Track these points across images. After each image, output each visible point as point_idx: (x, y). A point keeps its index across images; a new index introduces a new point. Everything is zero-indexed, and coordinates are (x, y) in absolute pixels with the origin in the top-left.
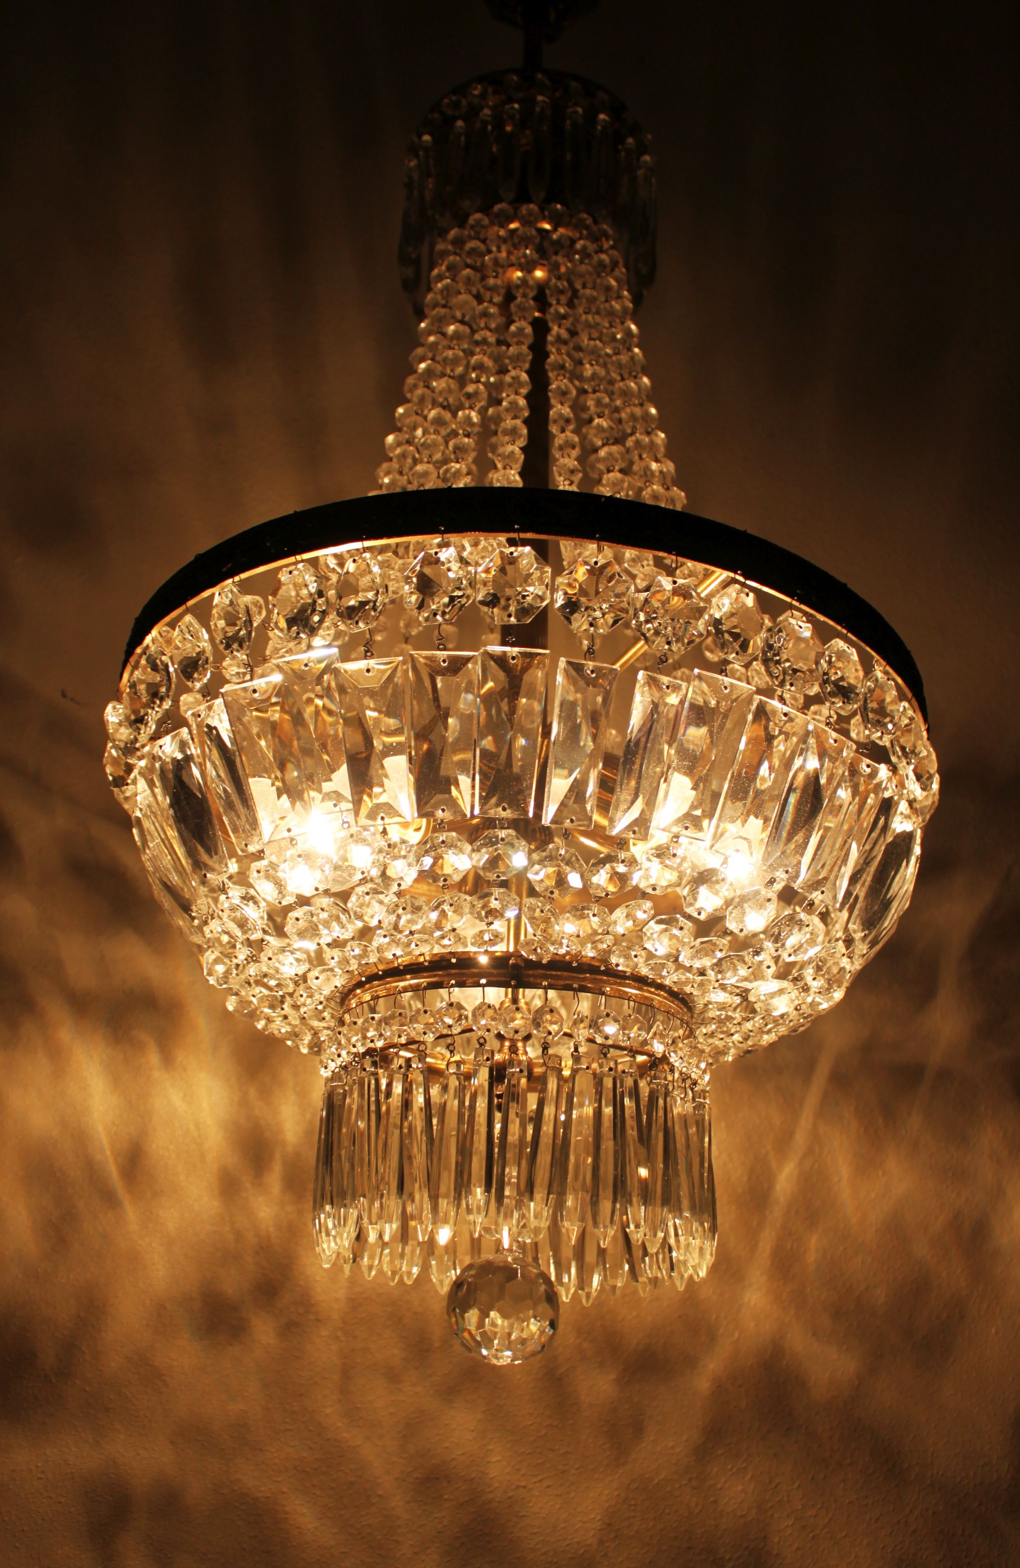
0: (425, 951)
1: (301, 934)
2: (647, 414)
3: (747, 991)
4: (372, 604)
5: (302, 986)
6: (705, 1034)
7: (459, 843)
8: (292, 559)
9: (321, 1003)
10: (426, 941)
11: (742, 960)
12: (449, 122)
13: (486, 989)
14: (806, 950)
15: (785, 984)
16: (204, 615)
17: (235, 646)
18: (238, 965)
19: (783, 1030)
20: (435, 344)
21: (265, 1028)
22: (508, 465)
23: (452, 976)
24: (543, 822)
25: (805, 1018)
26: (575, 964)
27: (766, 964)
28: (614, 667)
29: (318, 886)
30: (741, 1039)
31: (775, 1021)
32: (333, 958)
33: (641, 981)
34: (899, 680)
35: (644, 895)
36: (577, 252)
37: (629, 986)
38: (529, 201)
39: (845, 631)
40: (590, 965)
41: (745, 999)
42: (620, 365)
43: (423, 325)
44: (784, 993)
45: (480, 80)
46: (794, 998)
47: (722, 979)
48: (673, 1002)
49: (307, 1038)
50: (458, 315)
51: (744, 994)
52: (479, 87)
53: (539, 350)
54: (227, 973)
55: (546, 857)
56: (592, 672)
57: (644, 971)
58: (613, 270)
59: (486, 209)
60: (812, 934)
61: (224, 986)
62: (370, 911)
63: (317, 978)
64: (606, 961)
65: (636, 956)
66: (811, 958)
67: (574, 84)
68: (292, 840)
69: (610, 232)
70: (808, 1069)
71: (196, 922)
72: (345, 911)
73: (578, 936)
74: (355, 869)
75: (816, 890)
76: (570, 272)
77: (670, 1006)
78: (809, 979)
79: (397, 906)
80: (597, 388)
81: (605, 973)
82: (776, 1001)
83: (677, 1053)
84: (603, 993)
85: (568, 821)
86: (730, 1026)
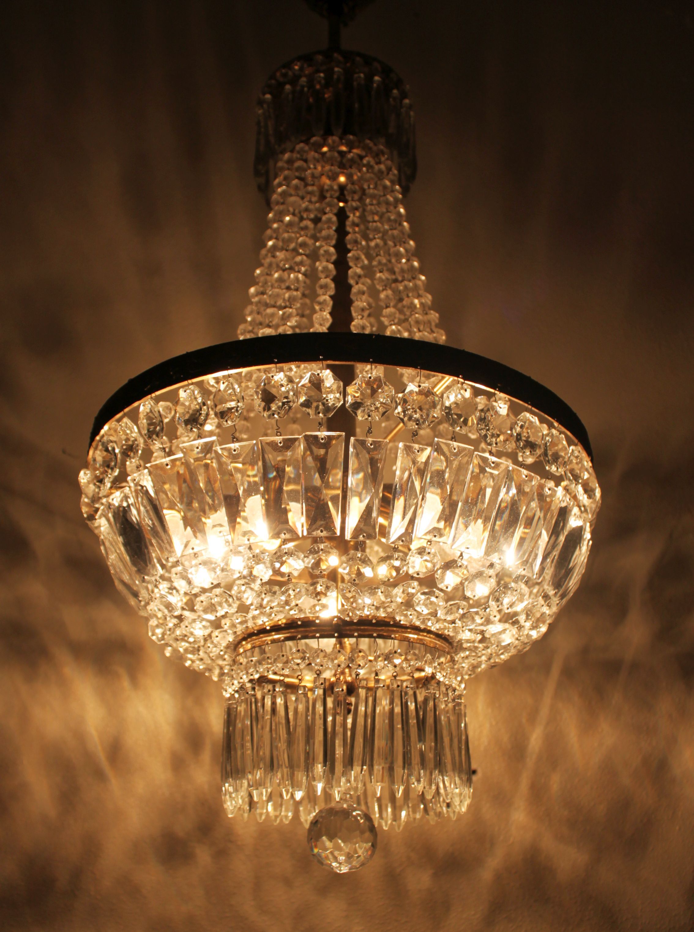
0: (281, 619)
1: (205, 611)
2: (413, 267)
3: (484, 631)
4: (235, 409)
5: (209, 641)
6: (463, 658)
7: (296, 553)
8: (185, 383)
9: (221, 651)
10: (281, 611)
11: (477, 614)
12: (281, 85)
13: (320, 640)
14: (518, 605)
15: (507, 626)
16: (134, 417)
17: (154, 436)
18: (170, 630)
19: (513, 651)
20: (278, 229)
21: (190, 666)
22: (322, 308)
23: (299, 632)
24: (346, 538)
25: (524, 644)
26: (374, 621)
27: (493, 615)
28: (385, 440)
29: (213, 582)
30: (486, 659)
31: (505, 647)
32: (226, 624)
33: (416, 629)
34: (569, 433)
35: (412, 578)
36: (364, 166)
37: (410, 633)
38: (332, 135)
39: (530, 407)
40: (384, 621)
41: (484, 637)
42: (393, 238)
43: (271, 215)
44: (508, 631)
45: (299, 59)
46: (514, 633)
47: (466, 626)
48: (439, 641)
49: (217, 671)
50: (291, 209)
51: (482, 632)
52: (299, 63)
53: (341, 232)
54: (163, 634)
55: (350, 559)
56: (371, 445)
57: (418, 623)
58: (388, 174)
59: (307, 142)
60: (520, 595)
61: (163, 642)
62: (246, 596)
63: (217, 637)
64: (394, 618)
65: (411, 615)
66: (522, 609)
67: (358, 59)
68: (195, 554)
69: (385, 150)
70: (546, 668)
71: (143, 603)
72: (230, 596)
73: (373, 605)
74: (234, 571)
75: (520, 568)
76: (361, 179)
77: (436, 644)
78: (522, 622)
79: (261, 592)
80: (378, 253)
81: (393, 626)
82: (503, 636)
83: (442, 672)
84: (392, 639)
85: (361, 536)
86: (477, 652)
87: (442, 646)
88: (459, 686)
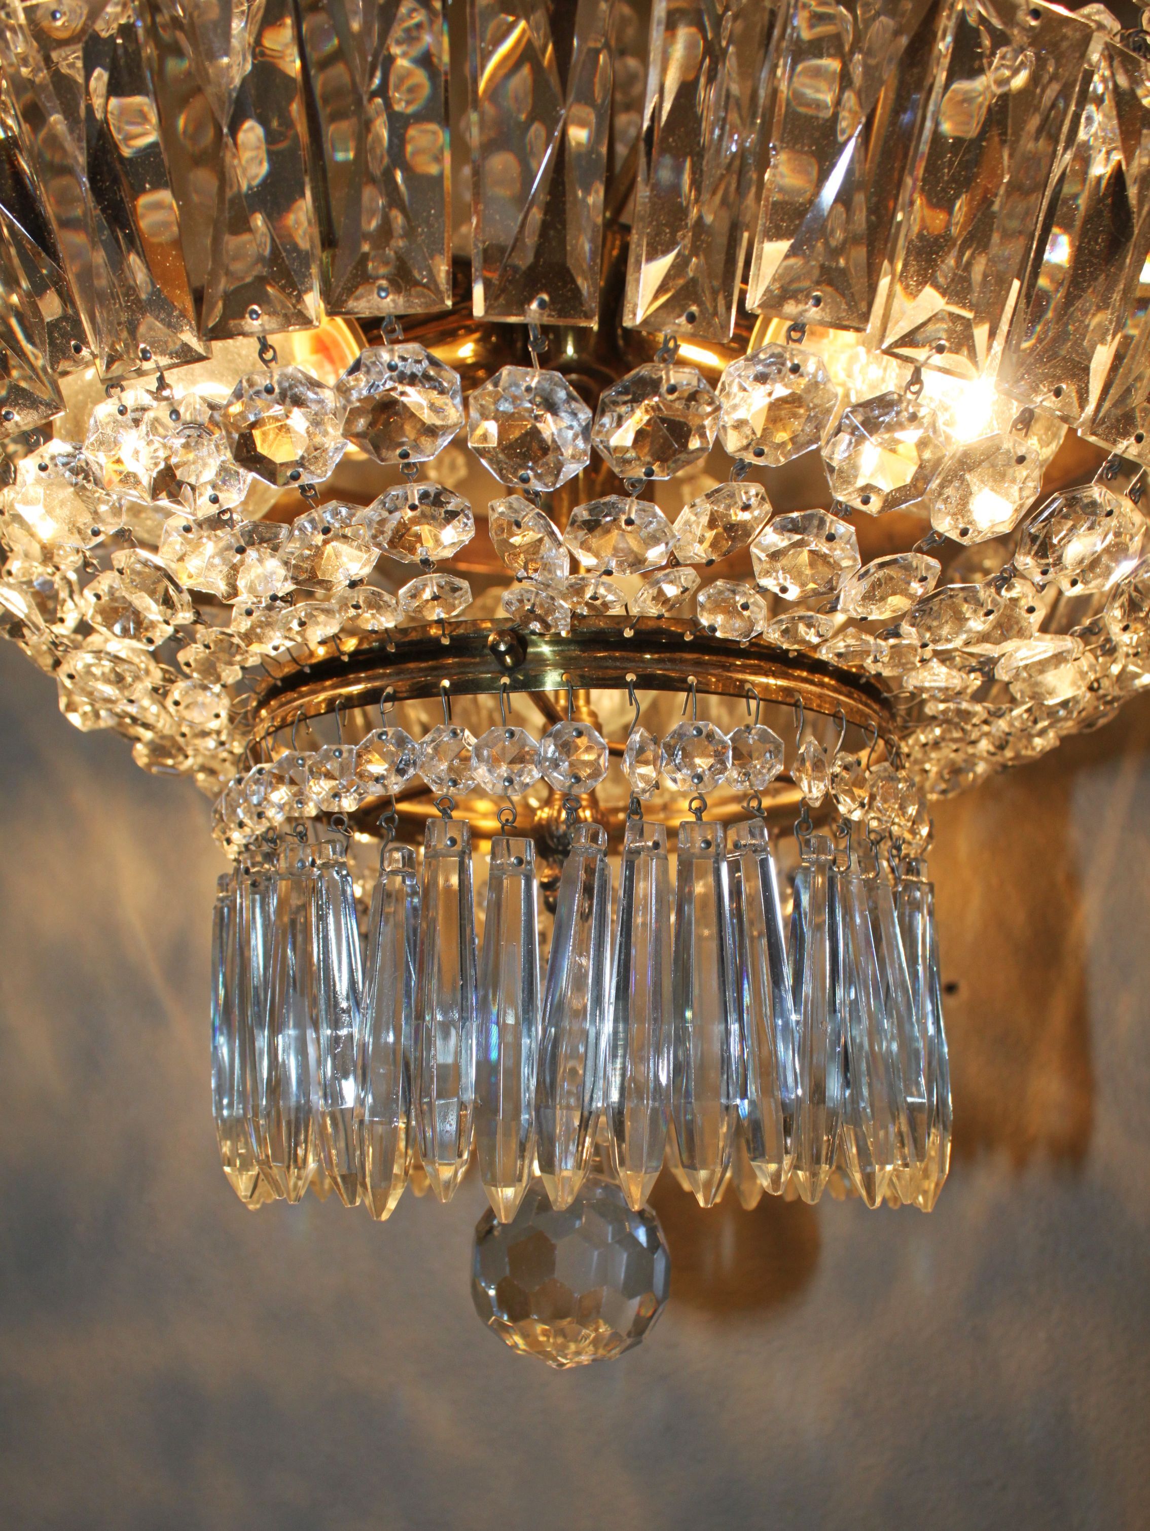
3: (992, 662)
6: (925, 745)
11: (972, 597)
14: (1108, 572)
15: (1068, 643)
19: (1069, 726)
25: (1107, 703)
27: (1024, 604)
30: (992, 749)
31: (1051, 713)
33: (769, 657)
40: (661, 633)
41: (990, 679)
44: (1066, 660)
46: (1085, 669)
47: (935, 641)
48: (849, 696)
51: (986, 666)
57: (773, 636)
60: (1117, 534)
65: (746, 606)
66: (1118, 585)
75: (1125, 435)
78: (1112, 629)
81: (691, 647)
82: (1051, 678)
83: (857, 791)
84: (689, 689)
85: (534, 306)
86: (969, 727)
87: (859, 711)
88: (913, 832)
